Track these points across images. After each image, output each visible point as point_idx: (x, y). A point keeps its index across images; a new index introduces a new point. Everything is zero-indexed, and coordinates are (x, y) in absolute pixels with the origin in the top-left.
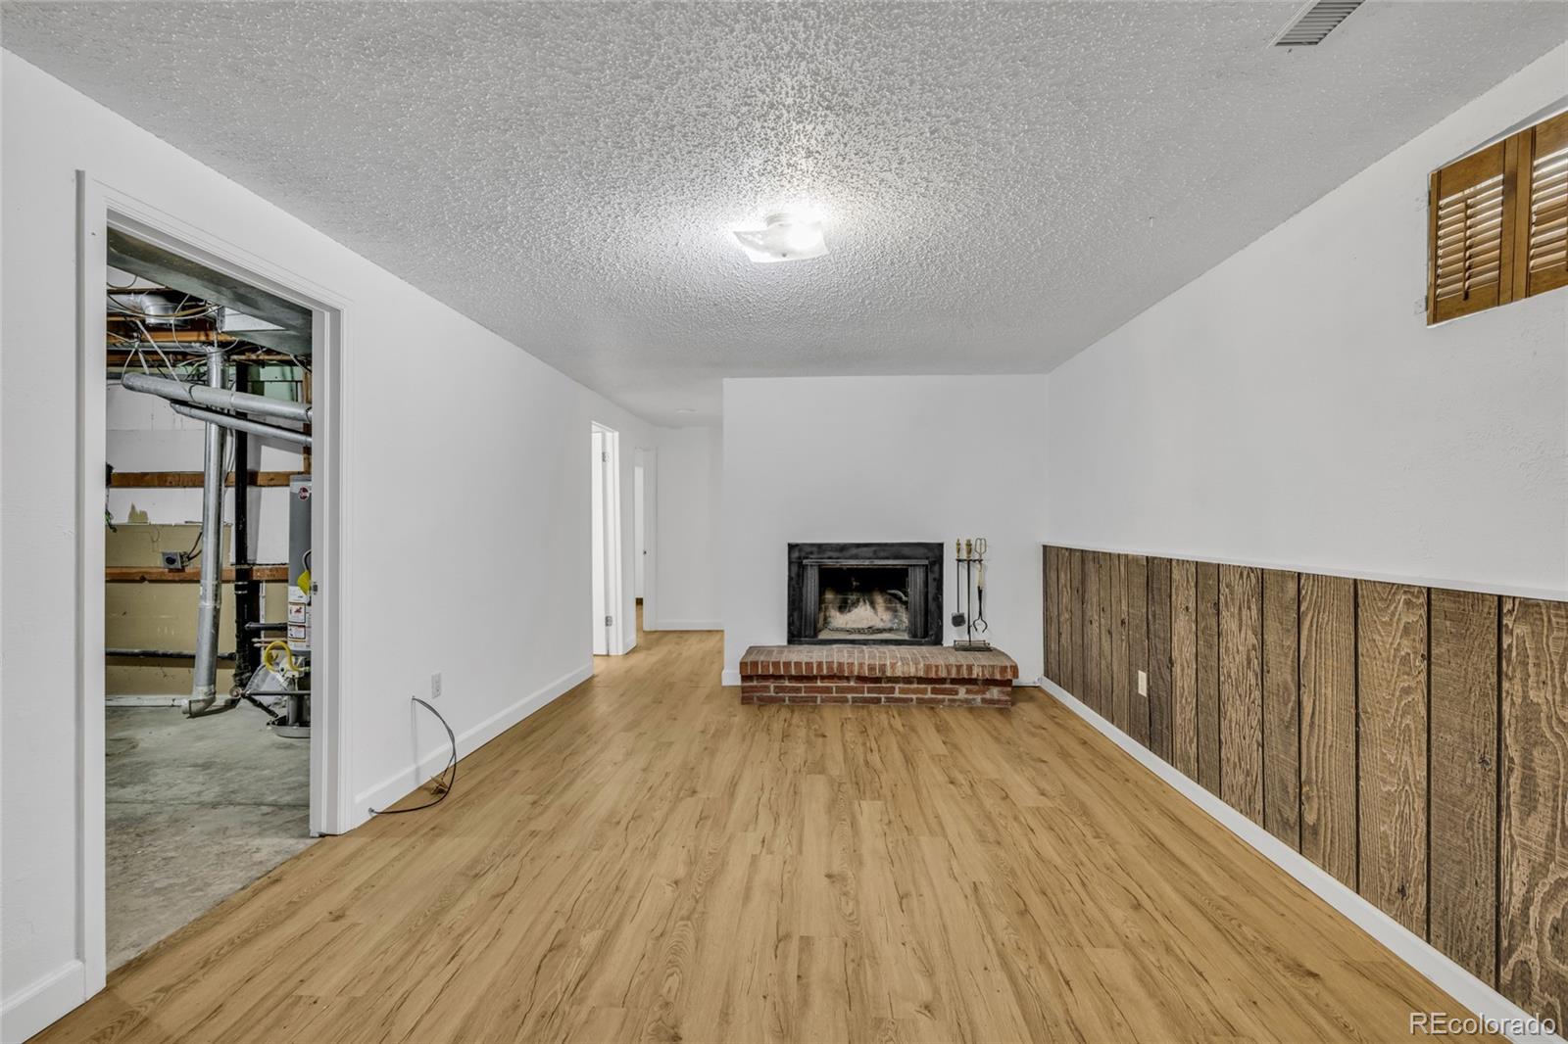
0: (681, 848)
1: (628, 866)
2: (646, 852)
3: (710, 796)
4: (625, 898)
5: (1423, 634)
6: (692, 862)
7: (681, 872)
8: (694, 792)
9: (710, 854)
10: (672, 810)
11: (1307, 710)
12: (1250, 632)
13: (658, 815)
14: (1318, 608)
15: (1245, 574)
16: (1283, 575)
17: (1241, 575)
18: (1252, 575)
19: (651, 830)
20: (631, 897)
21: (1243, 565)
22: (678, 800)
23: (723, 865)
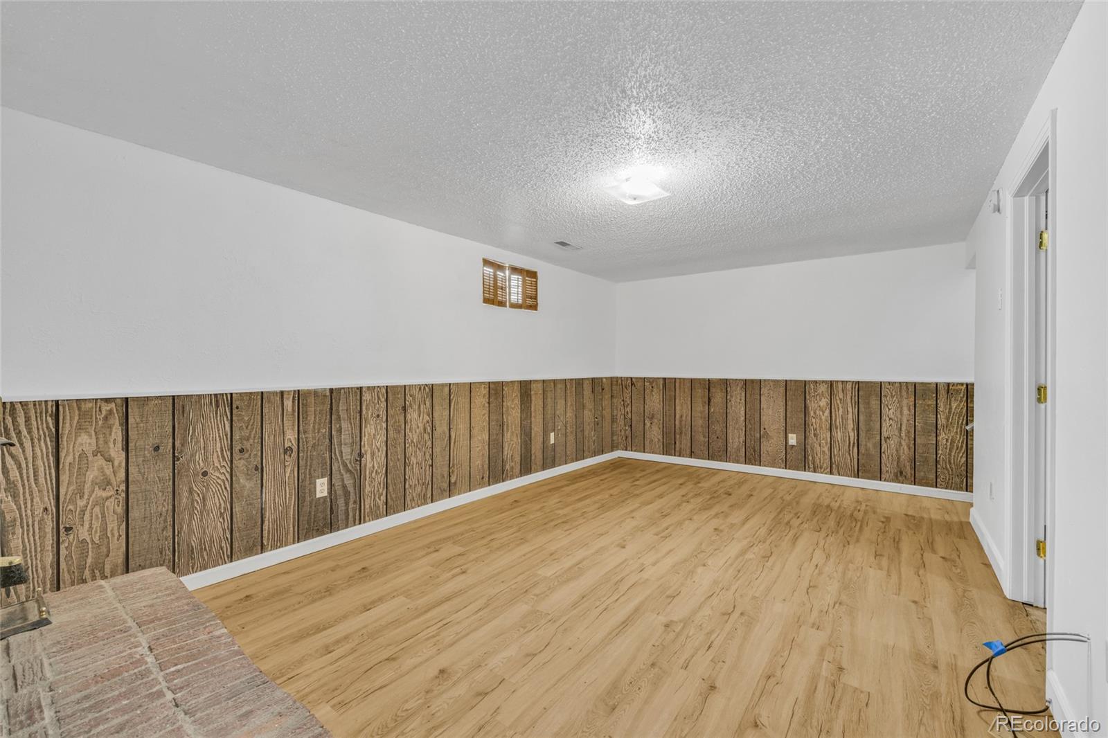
0: (696, 581)
1: (732, 581)
2: (720, 585)
3: (656, 615)
4: (734, 566)
5: (488, 396)
6: (692, 572)
7: (700, 570)
8: (667, 626)
9: (679, 573)
10: (695, 612)
11: (453, 437)
12: (425, 415)
13: (707, 611)
14: (457, 396)
15: (423, 387)
16: (443, 385)
17: (420, 389)
18: (426, 388)
19: (715, 601)
20: (731, 565)
21: (420, 383)
22: (686, 622)
23: (674, 566)
